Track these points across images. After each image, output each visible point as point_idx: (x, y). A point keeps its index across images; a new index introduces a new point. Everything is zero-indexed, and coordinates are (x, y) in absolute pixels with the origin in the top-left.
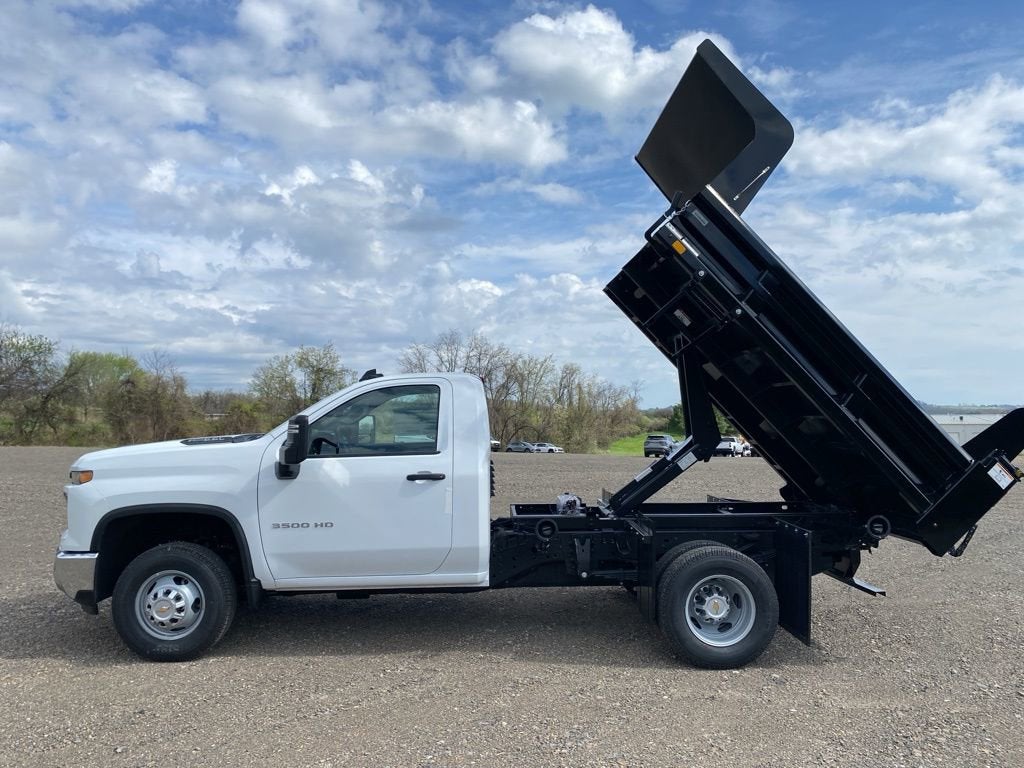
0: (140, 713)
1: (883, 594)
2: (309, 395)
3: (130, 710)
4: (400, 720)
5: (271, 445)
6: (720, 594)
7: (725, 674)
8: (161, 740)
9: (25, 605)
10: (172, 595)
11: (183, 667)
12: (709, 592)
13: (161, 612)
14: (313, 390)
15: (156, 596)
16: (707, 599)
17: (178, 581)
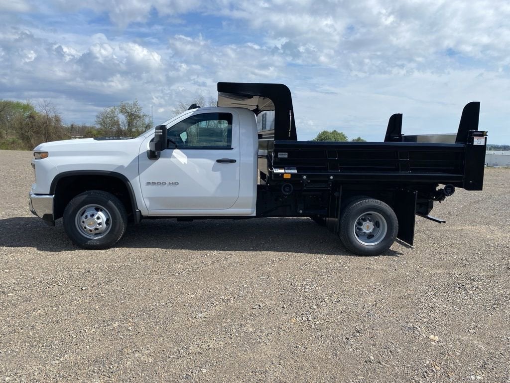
0: (88, 272)
1: (444, 222)
2: (127, 127)
3: (83, 271)
4: (222, 276)
5: (143, 143)
6: (370, 221)
7: (371, 258)
8: (103, 284)
9: (8, 222)
10: (96, 217)
11: (103, 252)
12: (364, 220)
13: (89, 225)
14: (129, 125)
15: (86, 217)
16: (364, 223)
17: (97, 210)
